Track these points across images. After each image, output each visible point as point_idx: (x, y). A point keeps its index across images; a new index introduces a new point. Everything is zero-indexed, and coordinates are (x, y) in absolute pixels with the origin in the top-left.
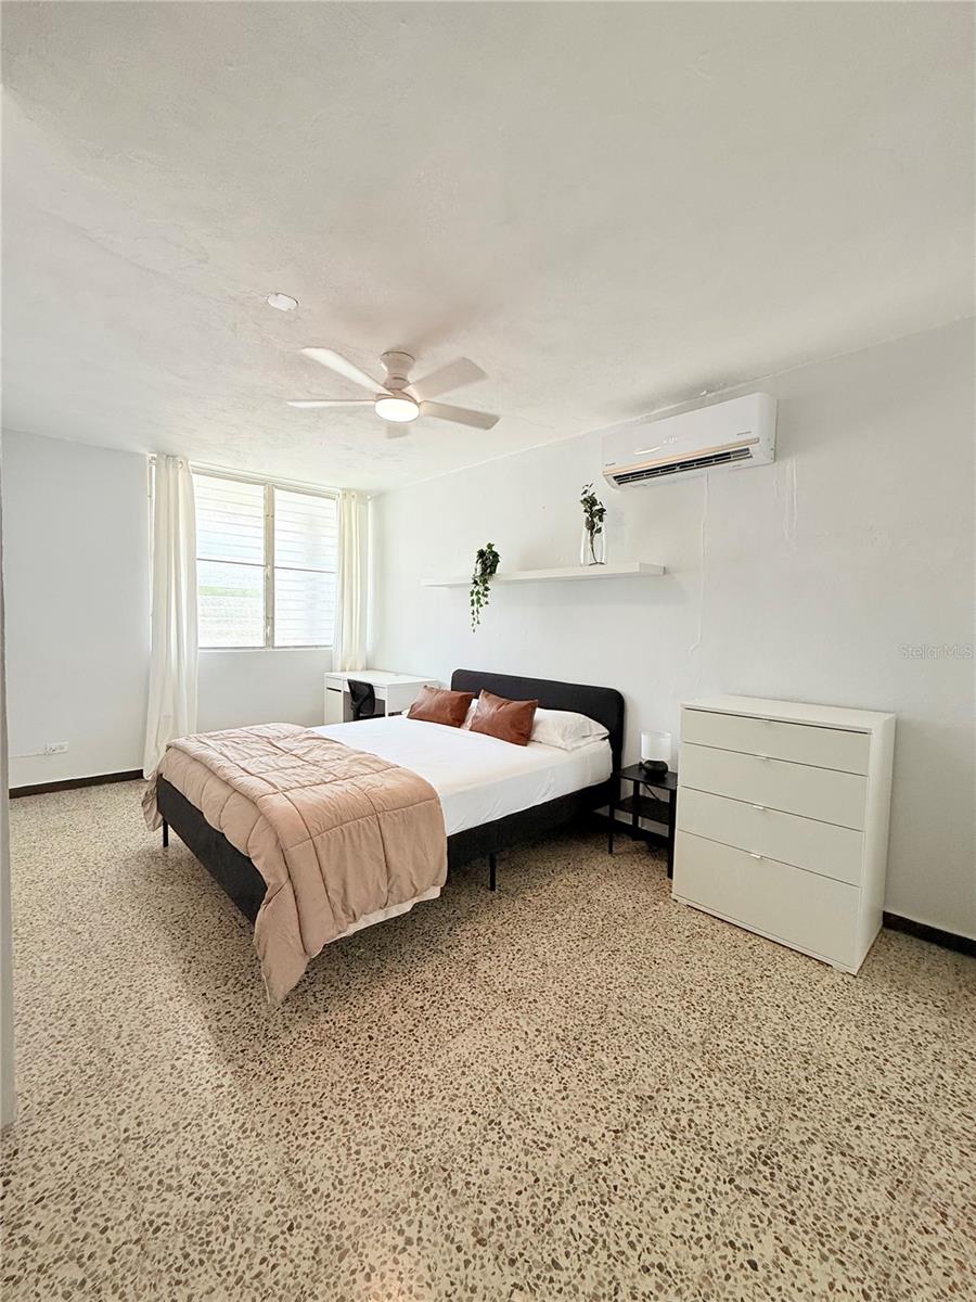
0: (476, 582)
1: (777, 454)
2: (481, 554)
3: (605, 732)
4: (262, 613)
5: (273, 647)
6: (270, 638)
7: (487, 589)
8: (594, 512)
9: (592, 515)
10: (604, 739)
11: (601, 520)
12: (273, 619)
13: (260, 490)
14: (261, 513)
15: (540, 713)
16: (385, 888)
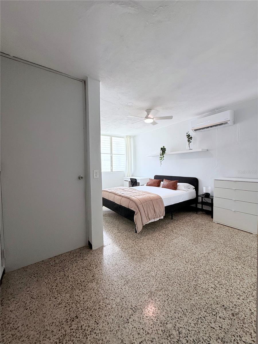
0: (161, 155)
1: (234, 123)
2: (162, 149)
3: (194, 187)
4: (110, 164)
5: (113, 172)
6: (112, 170)
7: (163, 156)
8: (189, 138)
10: (194, 189)
11: (191, 140)
12: (112, 165)
13: (109, 137)
14: (109, 142)
15: (178, 184)
16: (154, 215)
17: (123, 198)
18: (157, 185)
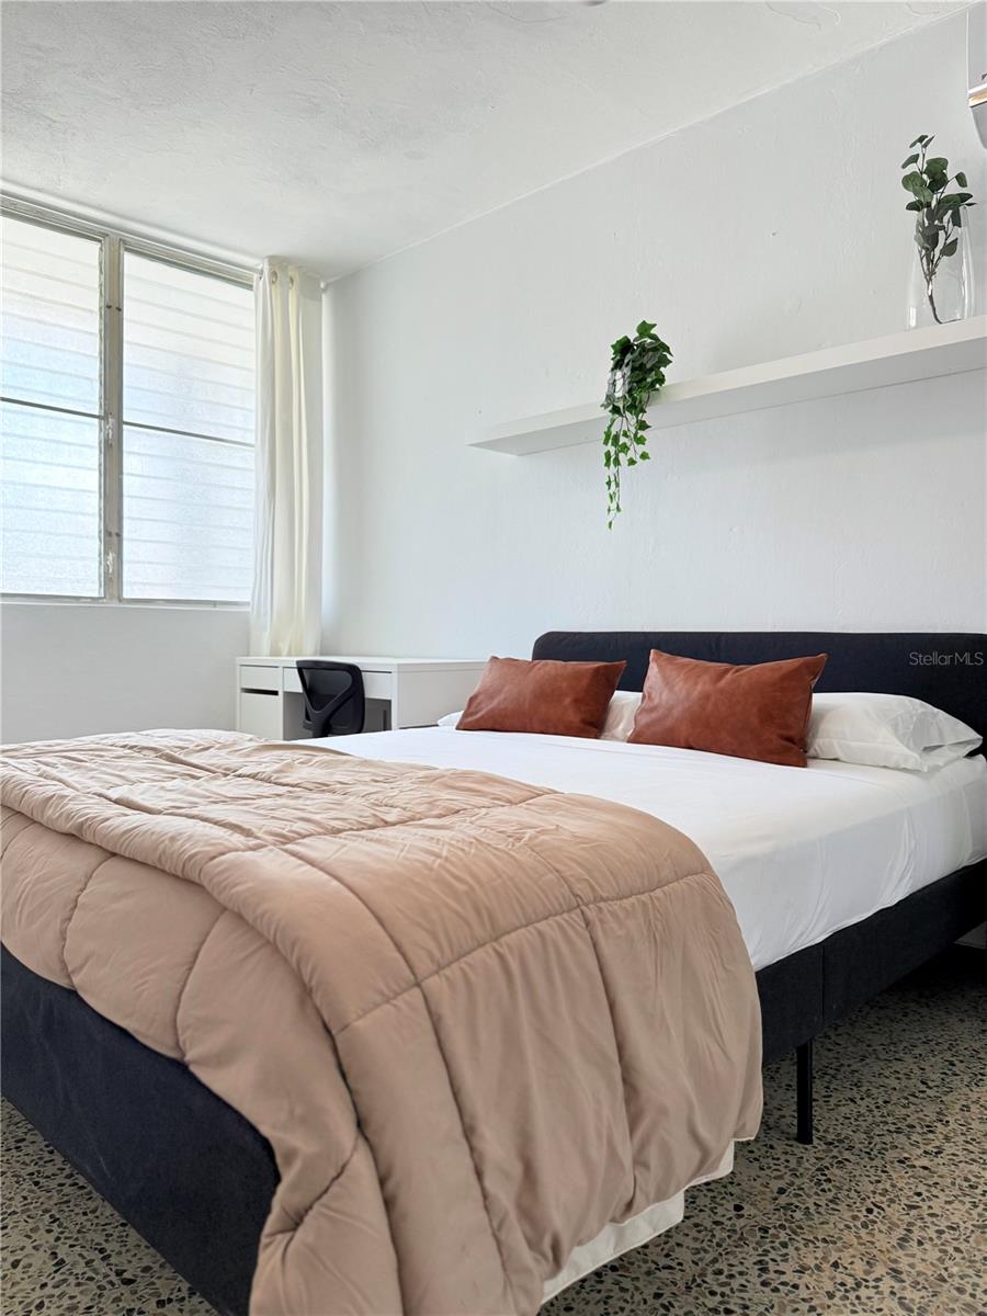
0: (615, 412)
2: (624, 348)
3: (972, 737)
5: (120, 600)
6: (112, 579)
7: (643, 426)
9: (934, 215)
10: (972, 754)
11: (956, 221)
12: (119, 535)
13: (90, 251)
14: (94, 302)
15: (819, 699)
16: (626, 1154)
17: (111, 878)
18: (573, 717)
